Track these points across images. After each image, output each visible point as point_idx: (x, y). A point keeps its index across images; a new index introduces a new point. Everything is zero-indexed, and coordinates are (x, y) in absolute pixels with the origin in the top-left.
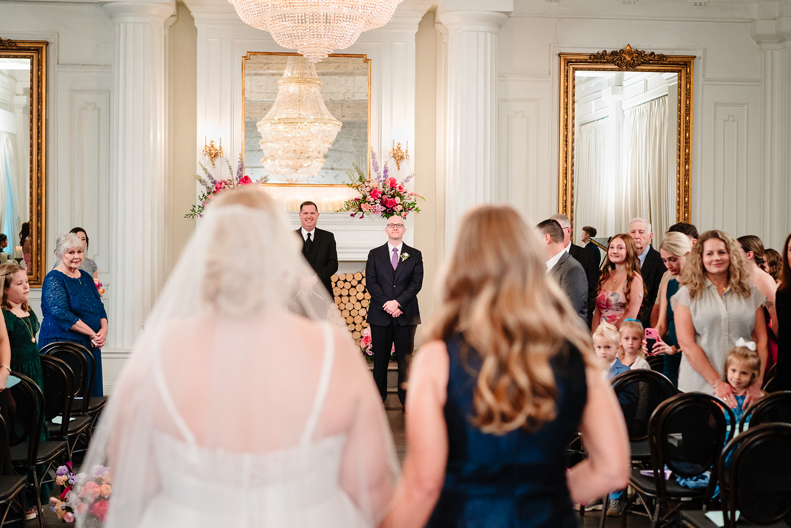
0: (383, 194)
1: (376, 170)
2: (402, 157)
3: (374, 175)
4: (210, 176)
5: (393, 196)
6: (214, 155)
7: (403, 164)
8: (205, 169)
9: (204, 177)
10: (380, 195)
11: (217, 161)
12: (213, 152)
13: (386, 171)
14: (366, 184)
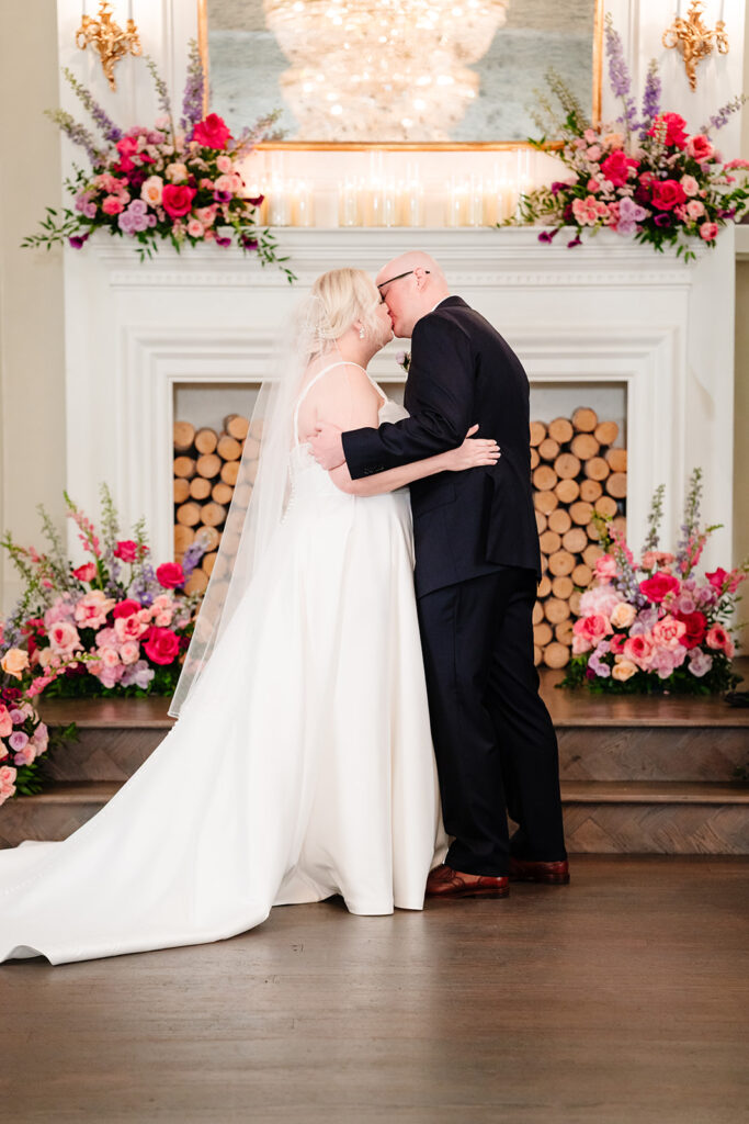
0: (643, 167)
1: (621, 89)
2: (705, 48)
3: (613, 109)
4: (99, 116)
5: (675, 174)
6: (112, 48)
7: (708, 70)
8: (84, 95)
9: (82, 117)
10: (632, 172)
11: (123, 69)
12: (109, 37)
13: (652, 94)
14: (590, 137)
